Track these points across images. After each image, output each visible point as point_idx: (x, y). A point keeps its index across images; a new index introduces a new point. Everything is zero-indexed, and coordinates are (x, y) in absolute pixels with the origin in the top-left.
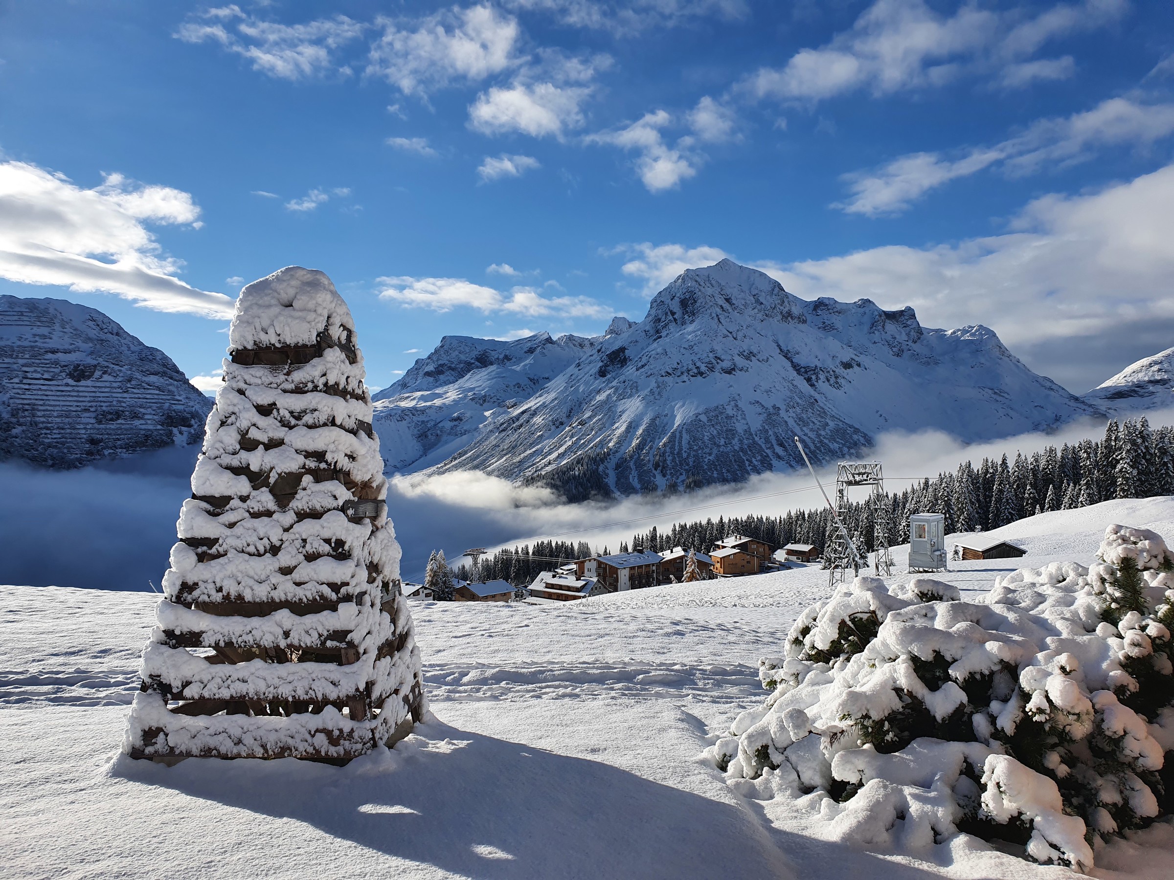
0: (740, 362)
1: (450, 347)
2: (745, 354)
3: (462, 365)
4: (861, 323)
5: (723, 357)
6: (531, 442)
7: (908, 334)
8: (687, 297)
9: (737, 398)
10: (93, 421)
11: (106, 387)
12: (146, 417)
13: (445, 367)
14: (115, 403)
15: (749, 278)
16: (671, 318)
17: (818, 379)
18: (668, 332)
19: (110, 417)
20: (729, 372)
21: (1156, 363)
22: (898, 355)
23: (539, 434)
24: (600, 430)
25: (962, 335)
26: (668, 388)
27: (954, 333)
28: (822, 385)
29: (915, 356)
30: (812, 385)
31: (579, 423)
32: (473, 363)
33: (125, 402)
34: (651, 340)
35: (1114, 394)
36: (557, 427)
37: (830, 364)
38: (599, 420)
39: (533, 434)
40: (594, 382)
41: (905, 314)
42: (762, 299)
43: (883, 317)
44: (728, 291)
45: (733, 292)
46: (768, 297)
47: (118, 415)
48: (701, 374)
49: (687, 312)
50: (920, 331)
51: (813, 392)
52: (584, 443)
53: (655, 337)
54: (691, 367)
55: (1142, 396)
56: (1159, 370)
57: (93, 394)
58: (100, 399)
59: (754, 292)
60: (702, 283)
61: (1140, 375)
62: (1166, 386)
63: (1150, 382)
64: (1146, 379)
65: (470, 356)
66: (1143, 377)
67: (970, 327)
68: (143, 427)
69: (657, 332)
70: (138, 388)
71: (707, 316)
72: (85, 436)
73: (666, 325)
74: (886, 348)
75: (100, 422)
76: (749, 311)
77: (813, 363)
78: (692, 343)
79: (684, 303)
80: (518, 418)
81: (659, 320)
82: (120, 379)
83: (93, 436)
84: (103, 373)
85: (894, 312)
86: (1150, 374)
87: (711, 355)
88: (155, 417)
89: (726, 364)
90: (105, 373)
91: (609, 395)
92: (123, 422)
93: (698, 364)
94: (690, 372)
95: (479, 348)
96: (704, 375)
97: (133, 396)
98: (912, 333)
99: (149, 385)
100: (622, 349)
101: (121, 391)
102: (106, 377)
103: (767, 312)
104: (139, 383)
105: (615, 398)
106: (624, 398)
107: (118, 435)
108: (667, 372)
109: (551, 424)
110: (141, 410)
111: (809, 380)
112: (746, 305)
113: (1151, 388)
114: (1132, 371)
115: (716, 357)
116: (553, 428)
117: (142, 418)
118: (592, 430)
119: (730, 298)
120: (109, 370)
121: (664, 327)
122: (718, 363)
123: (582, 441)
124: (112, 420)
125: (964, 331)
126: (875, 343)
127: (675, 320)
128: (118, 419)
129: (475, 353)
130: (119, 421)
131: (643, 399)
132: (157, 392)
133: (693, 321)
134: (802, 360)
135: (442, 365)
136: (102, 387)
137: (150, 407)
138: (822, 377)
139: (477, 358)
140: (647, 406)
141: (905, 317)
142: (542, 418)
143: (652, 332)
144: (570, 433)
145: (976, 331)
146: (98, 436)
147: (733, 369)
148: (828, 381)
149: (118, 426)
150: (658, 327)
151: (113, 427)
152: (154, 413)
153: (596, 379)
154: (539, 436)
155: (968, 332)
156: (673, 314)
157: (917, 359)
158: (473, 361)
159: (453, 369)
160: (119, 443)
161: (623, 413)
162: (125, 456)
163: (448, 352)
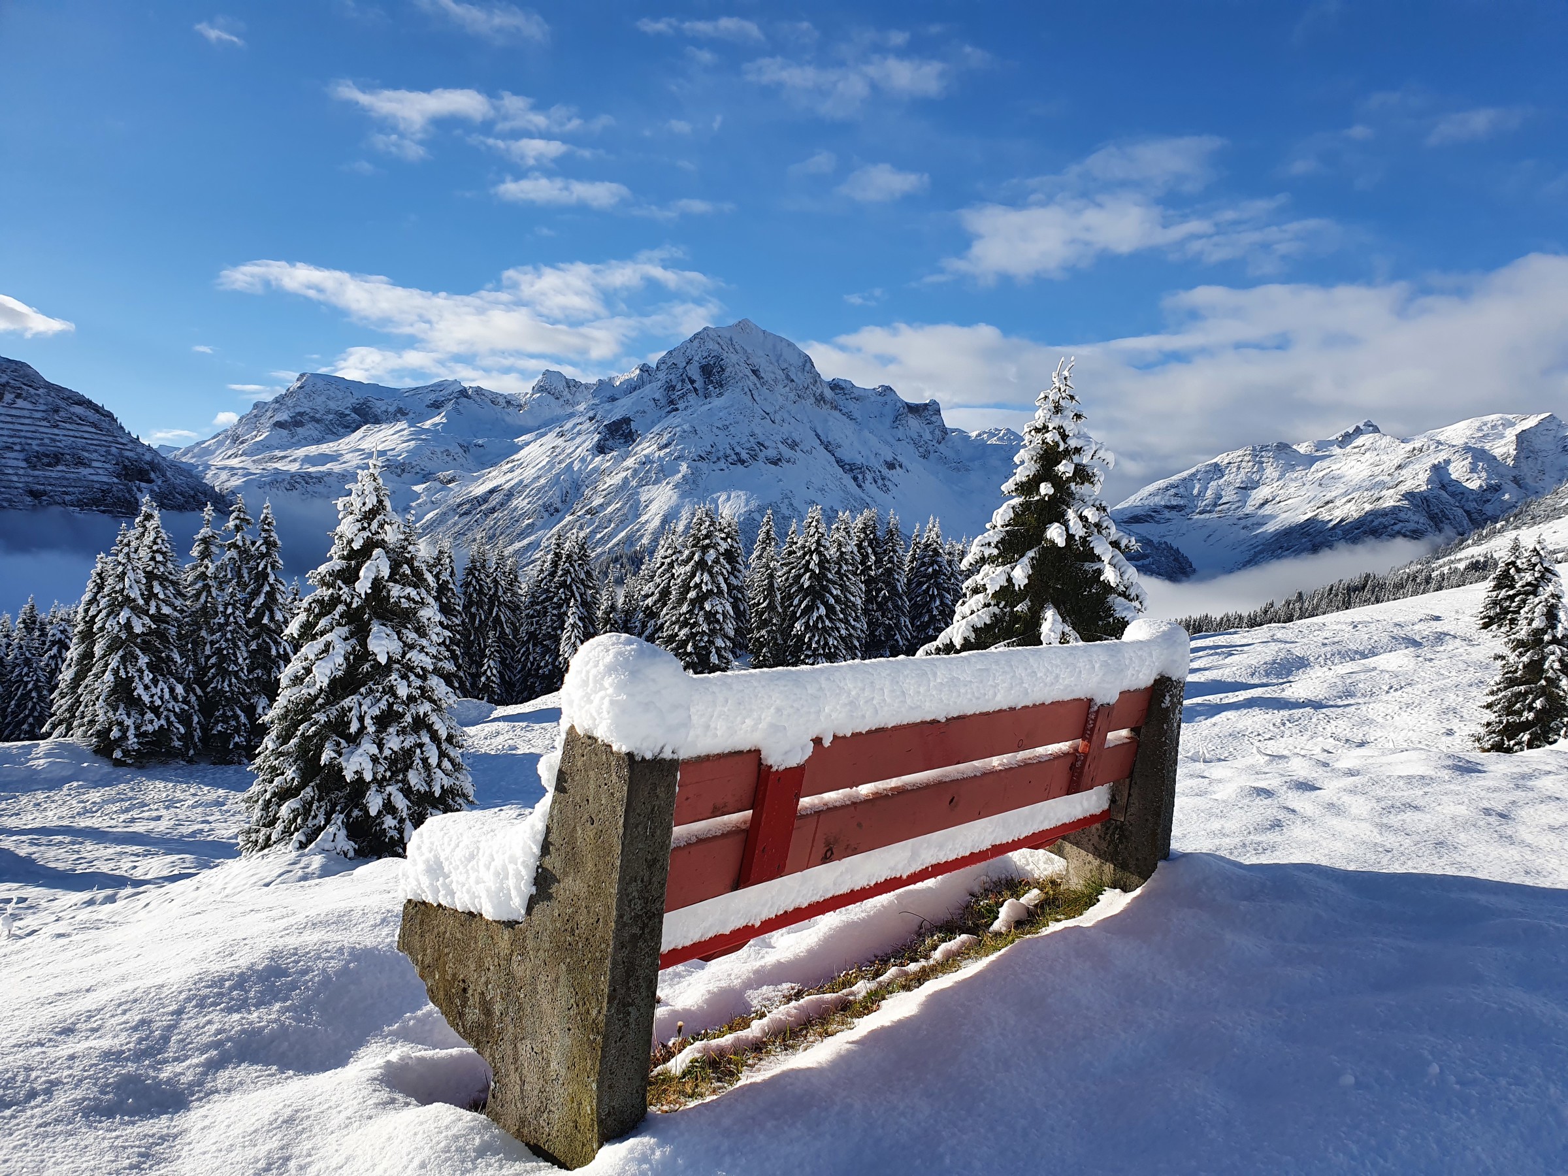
0: (786, 451)
1: (314, 389)
2: (789, 442)
3: (331, 417)
4: (882, 415)
5: (766, 444)
6: (518, 531)
7: (932, 433)
8: (711, 363)
9: (790, 495)
10: (24, 464)
11: (24, 417)
12: (95, 464)
13: (307, 417)
14: (47, 441)
15: (774, 346)
16: (690, 386)
17: (864, 478)
18: (686, 404)
19: (45, 460)
20: (775, 462)
21: (1172, 486)
22: (924, 457)
23: (527, 522)
24: (621, 522)
25: (989, 438)
26: (704, 476)
27: (979, 435)
28: (869, 486)
29: (943, 460)
30: (860, 486)
31: (587, 511)
32: (349, 415)
33: (60, 441)
34: (663, 413)
35: (1131, 518)
36: (552, 515)
37: (877, 464)
38: (619, 510)
39: (517, 521)
40: (592, 460)
41: (930, 408)
42: (793, 377)
43: (906, 410)
44: (754, 360)
45: (760, 361)
46: (799, 373)
47: (57, 459)
48: (742, 462)
49: (712, 382)
50: (944, 431)
51: (862, 495)
52: (602, 538)
53: (668, 409)
54: (729, 452)
55: (1158, 522)
56: (1176, 495)
57: (11, 426)
58: (22, 434)
59: (784, 366)
60: (724, 347)
61: (1157, 499)
62: (1182, 513)
63: (1166, 507)
64: (1163, 503)
65: (345, 404)
66: (1159, 501)
67: (996, 430)
68: (95, 478)
69: (672, 402)
70: (70, 423)
71: (738, 390)
72: (20, 485)
73: (684, 395)
74: (911, 447)
75: (34, 468)
76: (780, 388)
77: (859, 460)
78: (727, 423)
79: (706, 370)
80: (485, 498)
81: (674, 388)
82: (43, 408)
83: (31, 485)
84: (16, 397)
85: (917, 405)
86: (1167, 498)
87: (751, 439)
88: (106, 466)
89: (771, 453)
90: (18, 396)
91: (626, 477)
92: (64, 468)
93: (738, 449)
94: (729, 459)
95: (357, 395)
96: (746, 464)
97: (67, 433)
98: (937, 432)
99: (80, 419)
100: (627, 421)
101: (48, 424)
102: (20, 403)
103: (799, 392)
104: (69, 415)
105: (634, 483)
106: (647, 484)
107: (64, 486)
108: (700, 456)
109: (543, 510)
110: (86, 454)
111: (855, 479)
112: (776, 381)
113: (1167, 514)
114: (1148, 493)
115: (758, 443)
116: (546, 515)
117: (90, 466)
118: (610, 521)
119: (758, 370)
120: (24, 395)
121: (682, 397)
122: (761, 450)
123: (599, 536)
124: (49, 465)
125: (991, 435)
126: (899, 440)
127: (695, 389)
128: (57, 464)
129: (351, 401)
130: (60, 468)
131: (676, 486)
132: (93, 430)
133: (721, 394)
134: (847, 455)
135: (301, 414)
136: (20, 417)
137: (96, 451)
138: (869, 476)
139: (354, 408)
140: (683, 496)
141: (927, 411)
142: (527, 501)
143: (663, 402)
144: (578, 523)
145: (1004, 435)
146: (39, 487)
147: (779, 460)
148: (876, 482)
149: (60, 474)
150: (673, 397)
151: (53, 475)
152: (103, 459)
153: (595, 456)
154: (528, 525)
155: (995, 435)
156: (692, 382)
157: (945, 463)
158: (347, 412)
159: (318, 421)
160: (67, 498)
161: (651, 502)
162: (81, 516)
163: (310, 396)
